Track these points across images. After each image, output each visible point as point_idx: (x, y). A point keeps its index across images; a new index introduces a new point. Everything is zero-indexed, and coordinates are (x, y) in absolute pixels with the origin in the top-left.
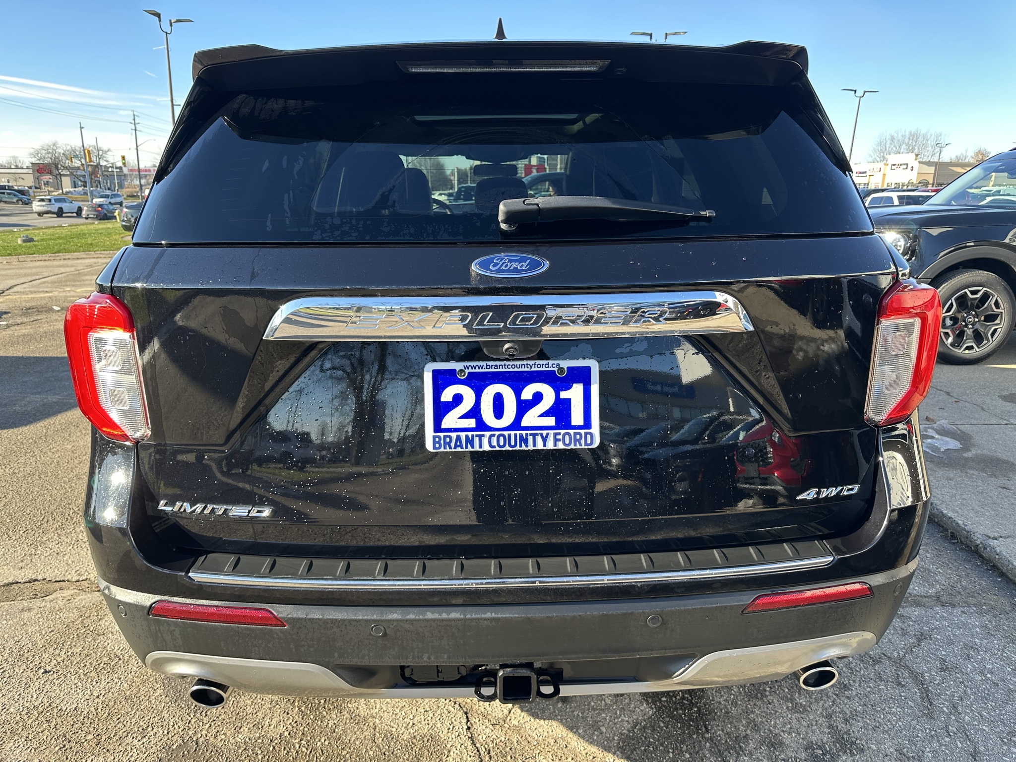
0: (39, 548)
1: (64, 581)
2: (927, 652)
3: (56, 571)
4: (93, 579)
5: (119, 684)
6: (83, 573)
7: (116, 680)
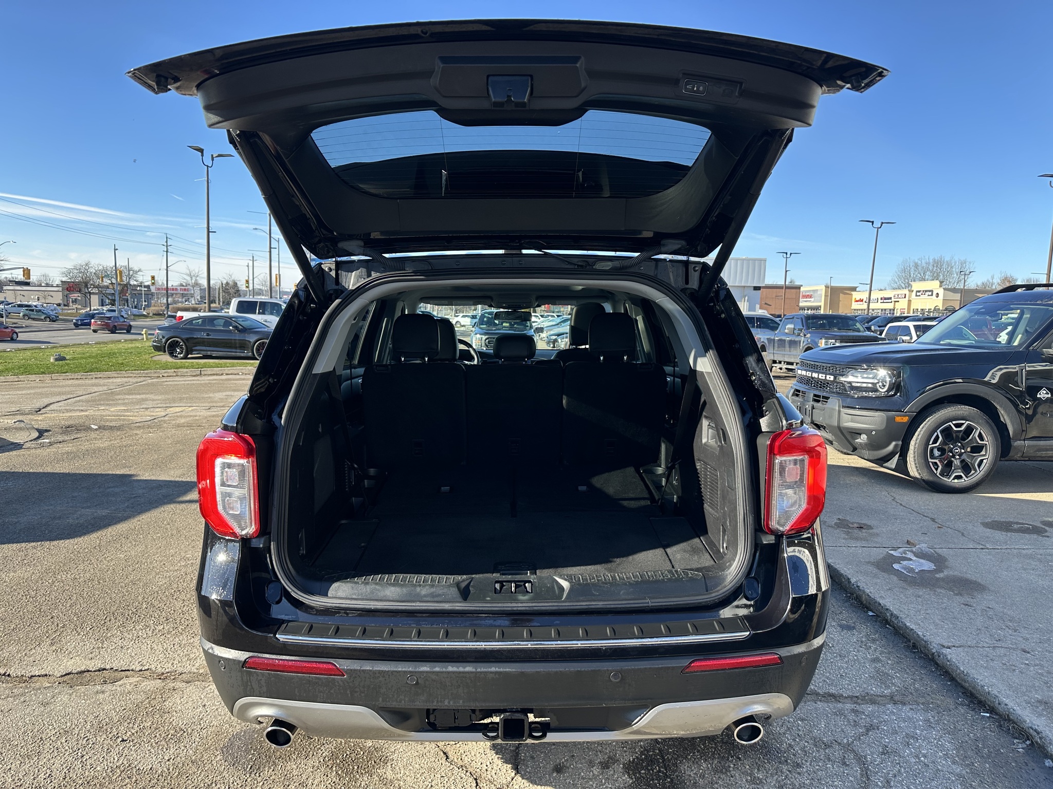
0: (105, 642)
1: (128, 670)
2: (872, 739)
3: (122, 662)
4: (154, 669)
5: (185, 751)
6: (145, 664)
7: (183, 748)
